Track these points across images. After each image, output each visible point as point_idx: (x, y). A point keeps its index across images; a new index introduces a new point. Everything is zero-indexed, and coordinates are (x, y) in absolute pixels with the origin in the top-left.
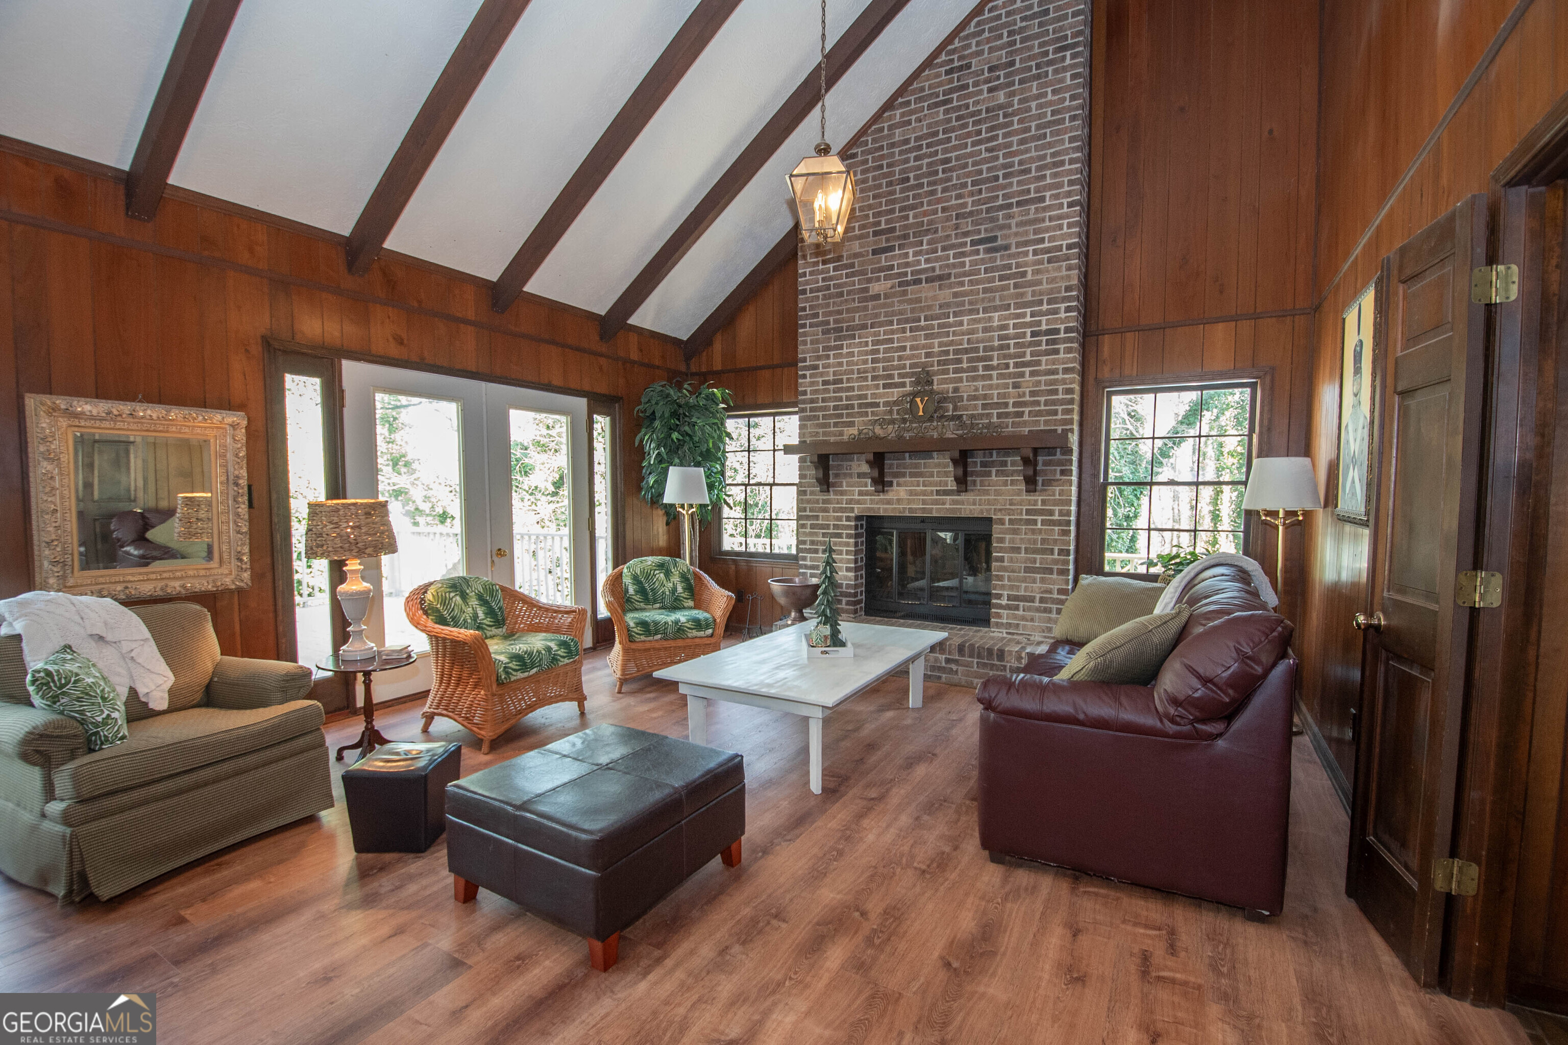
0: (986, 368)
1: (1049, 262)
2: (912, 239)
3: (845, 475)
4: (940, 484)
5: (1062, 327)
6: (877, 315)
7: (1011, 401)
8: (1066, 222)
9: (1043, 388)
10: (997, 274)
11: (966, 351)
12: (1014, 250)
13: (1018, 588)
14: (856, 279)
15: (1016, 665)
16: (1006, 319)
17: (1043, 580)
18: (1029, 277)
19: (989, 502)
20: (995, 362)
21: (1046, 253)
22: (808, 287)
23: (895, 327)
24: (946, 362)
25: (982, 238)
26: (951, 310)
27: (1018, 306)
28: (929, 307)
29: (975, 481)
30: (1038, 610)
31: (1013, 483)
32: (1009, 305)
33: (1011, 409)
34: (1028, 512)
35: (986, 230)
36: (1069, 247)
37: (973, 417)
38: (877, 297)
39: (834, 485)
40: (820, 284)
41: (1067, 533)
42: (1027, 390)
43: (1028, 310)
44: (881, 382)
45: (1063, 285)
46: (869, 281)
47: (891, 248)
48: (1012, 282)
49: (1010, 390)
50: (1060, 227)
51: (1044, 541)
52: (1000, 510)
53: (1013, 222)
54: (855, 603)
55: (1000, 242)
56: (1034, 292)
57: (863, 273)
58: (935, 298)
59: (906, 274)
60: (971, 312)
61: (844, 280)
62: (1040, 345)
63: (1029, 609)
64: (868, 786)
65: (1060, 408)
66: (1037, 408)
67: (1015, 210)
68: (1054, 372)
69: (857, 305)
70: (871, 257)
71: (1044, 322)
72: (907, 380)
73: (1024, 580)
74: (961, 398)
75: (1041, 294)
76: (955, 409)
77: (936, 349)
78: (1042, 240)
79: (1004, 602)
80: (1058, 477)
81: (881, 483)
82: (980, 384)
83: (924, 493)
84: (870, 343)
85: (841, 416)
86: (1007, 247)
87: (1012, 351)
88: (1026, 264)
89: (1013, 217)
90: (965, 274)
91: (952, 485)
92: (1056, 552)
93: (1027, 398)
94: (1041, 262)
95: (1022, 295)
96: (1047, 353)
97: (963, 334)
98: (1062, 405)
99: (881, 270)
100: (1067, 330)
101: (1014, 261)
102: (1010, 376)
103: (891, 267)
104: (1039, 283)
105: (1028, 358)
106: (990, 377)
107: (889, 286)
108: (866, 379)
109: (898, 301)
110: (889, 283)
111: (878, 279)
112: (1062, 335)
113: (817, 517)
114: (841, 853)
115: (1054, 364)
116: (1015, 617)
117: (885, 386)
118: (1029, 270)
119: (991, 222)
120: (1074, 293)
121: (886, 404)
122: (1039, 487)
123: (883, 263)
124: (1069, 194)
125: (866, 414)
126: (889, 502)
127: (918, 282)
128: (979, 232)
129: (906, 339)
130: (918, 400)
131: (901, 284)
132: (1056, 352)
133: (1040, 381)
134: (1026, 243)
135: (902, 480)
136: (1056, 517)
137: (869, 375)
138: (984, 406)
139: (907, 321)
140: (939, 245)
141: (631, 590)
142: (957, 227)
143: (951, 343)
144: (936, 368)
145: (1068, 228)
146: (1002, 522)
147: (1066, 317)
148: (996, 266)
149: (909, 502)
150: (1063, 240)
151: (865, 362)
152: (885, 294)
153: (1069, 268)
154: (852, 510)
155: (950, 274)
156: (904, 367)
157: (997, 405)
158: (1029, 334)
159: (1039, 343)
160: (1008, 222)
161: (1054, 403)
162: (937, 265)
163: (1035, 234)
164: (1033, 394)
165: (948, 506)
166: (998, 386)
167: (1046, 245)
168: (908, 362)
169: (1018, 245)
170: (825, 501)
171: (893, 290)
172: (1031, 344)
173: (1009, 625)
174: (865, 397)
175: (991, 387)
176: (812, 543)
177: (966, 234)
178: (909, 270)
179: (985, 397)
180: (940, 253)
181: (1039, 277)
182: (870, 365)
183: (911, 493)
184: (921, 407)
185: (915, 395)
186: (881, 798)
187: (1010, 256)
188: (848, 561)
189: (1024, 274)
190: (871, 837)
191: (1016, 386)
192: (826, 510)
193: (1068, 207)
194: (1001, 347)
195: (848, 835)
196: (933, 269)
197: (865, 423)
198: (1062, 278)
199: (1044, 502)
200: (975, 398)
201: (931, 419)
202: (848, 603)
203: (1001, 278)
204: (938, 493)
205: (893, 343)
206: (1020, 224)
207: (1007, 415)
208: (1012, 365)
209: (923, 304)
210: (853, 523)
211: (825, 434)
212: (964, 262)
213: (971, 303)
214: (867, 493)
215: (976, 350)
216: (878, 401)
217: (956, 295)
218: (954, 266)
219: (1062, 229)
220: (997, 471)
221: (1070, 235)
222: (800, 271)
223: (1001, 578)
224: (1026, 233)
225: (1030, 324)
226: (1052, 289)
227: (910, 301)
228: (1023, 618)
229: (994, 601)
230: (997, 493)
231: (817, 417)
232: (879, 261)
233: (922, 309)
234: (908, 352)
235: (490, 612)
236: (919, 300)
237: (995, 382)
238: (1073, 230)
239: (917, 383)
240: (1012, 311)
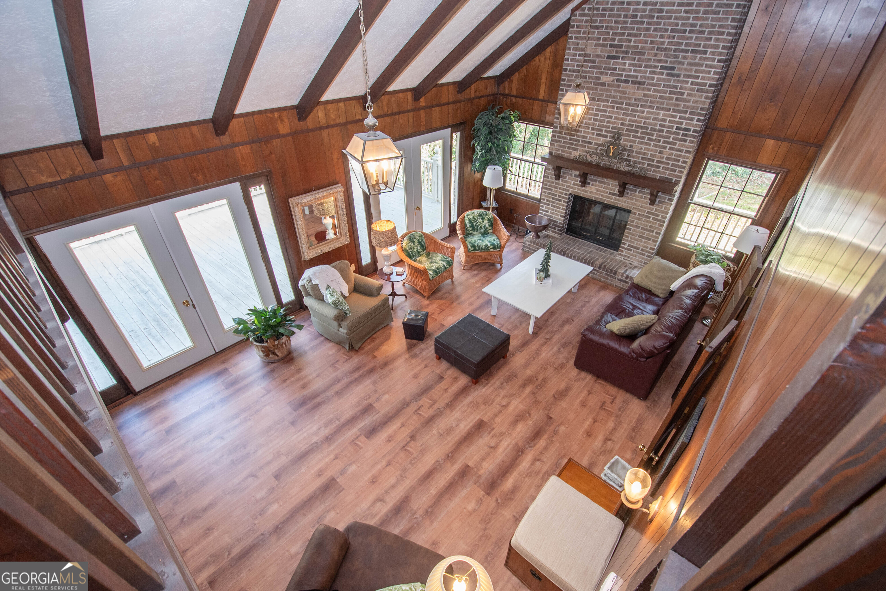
0: (649, 139)
1: (697, 91)
2: (630, 55)
3: (568, 174)
4: (612, 189)
5: (692, 129)
6: (601, 95)
7: (656, 159)
8: (713, 70)
9: (673, 157)
10: (669, 89)
11: (642, 128)
12: (681, 78)
13: (634, 243)
14: (595, 70)
15: (620, 278)
16: (666, 116)
17: (645, 242)
18: (685, 96)
19: (632, 204)
20: (654, 138)
21: (698, 85)
22: (568, 68)
23: (609, 104)
24: (630, 131)
25: (668, 66)
26: (640, 103)
27: (675, 111)
28: (630, 99)
29: (628, 193)
30: (639, 253)
31: (645, 198)
32: (670, 109)
33: (655, 163)
34: (648, 212)
35: (671, 62)
36: (710, 85)
37: (636, 162)
38: (603, 84)
39: (563, 177)
40: (575, 68)
41: (662, 226)
42: (665, 156)
43: (679, 115)
44: (596, 132)
45: (701, 106)
46: (602, 73)
47: (617, 58)
48: (675, 96)
49: (657, 154)
50: (709, 72)
51: (651, 226)
52: (636, 208)
53: (686, 62)
54: (561, 231)
55: (675, 72)
56: (684, 105)
57: (599, 68)
58: (634, 94)
59: (622, 75)
60: (650, 107)
61: (588, 69)
62: (679, 135)
63: (636, 252)
64: (547, 333)
65: (678, 169)
66: (667, 166)
67: (689, 54)
68: (681, 151)
69: (592, 86)
70: (605, 59)
71: (684, 124)
72: (609, 135)
73: (637, 240)
74: (633, 151)
75: (688, 108)
76: (628, 156)
77: (627, 122)
78: (697, 77)
79: (626, 246)
80: (666, 201)
81: (584, 183)
82: (644, 146)
83: (603, 192)
84: (595, 110)
85: (572, 144)
86: (678, 76)
87: (664, 134)
88: (685, 89)
89: (687, 59)
90: (652, 85)
91: (616, 192)
92: (655, 232)
93: (664, 160)
94: (693, 90)
95: (678, 105)
96: (681, 140)
97: (643, 118)
98: (679, 168)
99: (609, 69)
100: (694, 131)
101: (680, 85)
102: (660, 147)
103: (615, 69)
104: (689, 101)
105: (671, 140)
106: (650, 145)
107: (612, 80)
108: (588, 128)
109: (615, 90)
110: (612, 78)
111: (607, 74)
112: (691, 133)
113: (552, 190)
114: (534, 359)
115: (682, 147)
116: (629, 254)
117: (597, 135)
118: (686, 92)
119: (674, 58)
120: (704, 112)
121: (596, 144)
122: (657, 203)
123: (611, 66)
124: (720, 54)
125: (585, 147)
126: (586, 192)
127: (627, 82)
128: (666, 62)
129: (613, 113)
130: (611, 147)
131: (618, 80)
132: (685, 141)
133: (673, 154)
134: (689, 76)
135: (594, 183)
136: (660, 218)
137: (591, 127)
138: (643, 158)
139: (616, 103)
140: (644, 63)
141: (468, 226)
142: (656, 55)
143: (635, 121)
144: (624, 132)
145: (714, 74)
146: (635, 213)
147: (696, 124)
148: (670, 85)
149: (596, 194)
150: (709, 80)
151: (590, 119)
152: (608, 84)
153: (706, 98)
154: (568, 191)
155: (645, 82)
156: (609, 127)
157: (649, 160)
158: (675, 128)
159: (678, 134)
160: (683, 60)
161: (676, 166)
162: (639, 75)
163: (695, 72)
164: (667, 159)
165: (613, 200)
166: (652, 150)
167: (699, 81)
168: (611, 125)
169: (685, 76)
170: (556, 184)
171: (613, 83)
172: (674, 133)
173: (625, 256)
174: (586, 137)
175: (648, 150)
176: (547, 200)
177: (660, 61)
178: (624, 73)
179: (644, 154)
180: (642, 68)
181: (690, 98)
182: (592, 121)
183: (597, 190)
184: (612, 151)
185: (611, 143)
186: (550, 339)
187: (679, 81)
188: (562, 213)
189: (682, 94)
190: (544, 354)
191: (661, 152)
192: (556, 188)
193: (718, 62)
194: (660, 131)
195: (538, 352)
196: (637, 77)
197: (583, 151)
198: (701, 102)
199: (656, 210)
200: (639, 153)
201: (615, 158)
202: (558, 230)
203: (671, 93)
204: (610, 193)
205: (606, 113)
206: (689, 64)
207: (652, 166)
208: (662, 141)
209: (627, 96)
210: (568, 197)
211: (562, 151)
212: (654, 77)
213: (651, 102)
214: (577, 185)
215: (647, 128)
216: (592, 141)
217: (645, 95)
218: (648, 78)
219: (710, 74)
220: (640, 191)
221: (713, 79)
222: (566, 57)
223: (627, 237)
224: (691, 70)
225: (678, 123)
226: (694, 107)
227: (621, 92)
228: (632, 255)
229: (622, 245)
230: (637, 200)
231: (560, 142)
232: (609, 64)
233: (625, 98)
234: (613, 120)
235: (422, 246)
236: (625, 93)
237: (651, 147)
238: (716, 76)
239: (613, 137)
240: (671, 113)
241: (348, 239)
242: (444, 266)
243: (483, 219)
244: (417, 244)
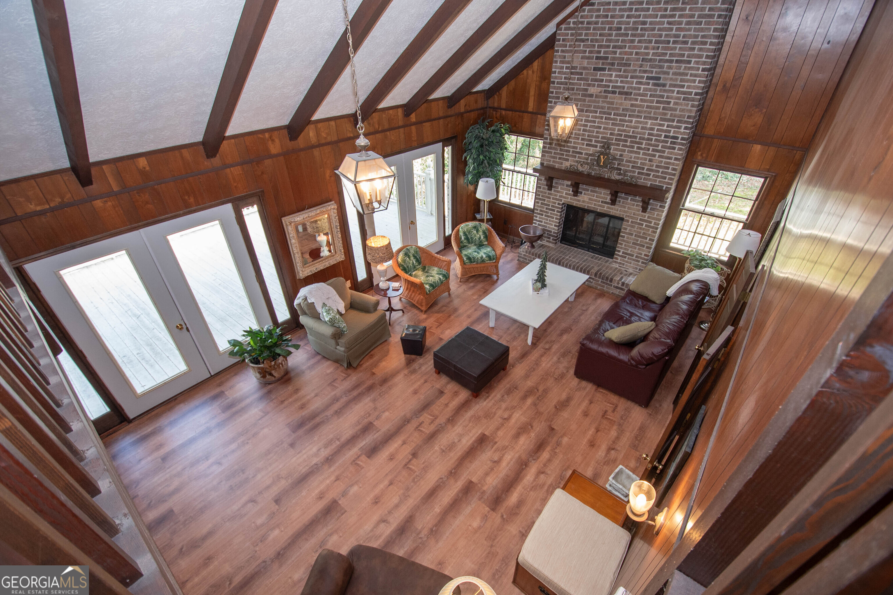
0: (638, 148)
1: (683, 100)
2: (616, 67)
3: (560, 184)
4: (604, 198)
5: (680, 136)
6: (590, 106)
7: (646, 168)
8: (698, 79)
9: (663, 165)
10: (655, 99)
11: (630, 137)
12: (667, 88)
13: (628, 250)
14: (583, 82)
15: (616, 285)
16: (654, 125)
17: (639, 249)
18: (671, 105)
19: (624, 212)
20: (643, 146)
21: (684, 94)
22: (556, 80)
23: (598, 115)
24: (619, 140)
25: (653, 77)
26: (628, 113)
27: (662, 119)
28: (618, 109)
29: (620, 201)
30: (634, 260)
31: (637, 205)
32: (658, 118)
33: (645, 171)
34: (641, 220)
35: (656, 72)
36: (696, 94)
37: (626, 171)
38: (591, 96)
39: (555, 187)
40: (563, 80)
41: (655, 232)
42: (655, 164)
43: (666, 123)
44: (586, 142)
45: (687, 114)
46: (589, 85)
47: (604, 69)
48: (662, 105)
49: (647, 162)
50: (694, 81)
51: (644, 233)
52: (628, 216)
53: (671, 71)
54: (555, 240)
55: (661, 81)
56: (671, 114)
57: (587, 80)
58: (621, 104)
59: (609, 86)
60: (638, 117)
61: (576, 81)
62: (667, 143)
63: (631, 259)
64: (547, 342)
65: (668, 177)
66: (657, 174)
67: (674, 64)
68: (670, 158)
69: (580, 97)
70: (592, 71)
71: (672, 132)
72: (599, 145)
73: (631, 247)
74: (623, 160)
75: (675, 116)
76: (619, 164)
77: (616, 132)
78: (683, 86)
79: (621, 254)
80: (658, 207)
81: (576, 193)
82: (633, 155)
83: (596, 201)
84: (584, 121)
85: (563, 155)
86: (664, 85)
87: (653, 142)
88: (672, 98)
89: (672, 69)
90: (639, 95)
91: (608, 200)
92: (648, 239)
93: (654, 168)
94: (679, 98)
95: (665, 114)
96: (669, 148)
97: (631, 128)
98: (669, 175)
99: (596, 80)
100: (682, 139)
101: (666, 94)
102: (649, 155)
103: (602, 81)
104: (676, 110)
105: (660, 148)
106: (639, 153)
107: (599, 91)
108: (578, 139)
109: (602, 101)
110: (600, 89)
111: (594, 86)
112: (679, 141)
113: (544, 200)
114: (534, 369)
115: (671, 154)
116: (624, 261)
117: (587, 145)
118: (672, 101)
119: (660, 68)
120: (691, 120)
121: (586, 154)
122: (648, 210)
123: (598, 77)
124: (704, 63)
125: (575, 157)
126: (579, 201)
127: (614, 92)
128: (652, 72)
129: (602, 123)
130: (602, 157)
131: (605, 91)
132: (674, 148)
133: (662, 161)
134: (675, 86)
135: (586, 192)
136: (652, 225)
137: (580, 137)
138: (633, 167)
139: (604, 113)
140: (630, 74)
141: (463, 238)
142: (641, 66)
143: (624, 131)
144: (614, 142)
145: (699, 83)
146: (628, 221)
147: (684, 132)
148: (657, 95)
149: (588, 203)
150: (694, 89)
151: (580, 130)
152: (596, 95)
153: (693, 106)
154: (561, 200)
155: (632, 93)
156: (598, 137)
157: (639, 168)
158: (663, 136)
159: (667, 142)
160: (668, 70)
161: (666, 173)
162: (626, 85)
163: (681, 81)
164: (657, 166)
165: (606, 209)
166: (641, 159)
167: (685, 89)
168: (601, 135)
169: (671, 85)
170: (549, 194)
171: (600, 94)
172: (663, 141)
173: (620, 263)
174: (576, 148)
175: (638, 158)
176: (541, 211)
177: (645, 72)
178: (611, 84)
179: (634, 162)
180: (629, 79)
181: (676, 107)
182: (581, 132)
183: (590, 199)
184: (602, 160)
185: (602, 153)
186: (549, 349)
187: (665, 91)
188: (556, 222)
189: (669, 103)
190: (544, 365)
191: (650, 160)
192: (549, 198)
193: (702, 71)
194: (648, 139)
195: (537, 363)
196: (624, 87)
197: (574, 161)
198: (688, 110)
199: (649, 217)
200: (630, 162)
201: (606, 167)
202: (553, 240)
203: (658, 102)
204: (602, 202)
205: (595, 123)
206: (674, 74)
207: (642, 174)
208: (651, 150)
209: (614, 106)
210: (561, 207)
211: (554, 162)
212: (640, 88)
213: (639, 112)
214: (569, 194)
215: (635, 137)
216: (582, 151)
217: (632, 105)
218: (635, 88)
219: (695, 83)
220: (631, 199)
221: (698, 88)
222: (553, 70)
223: (621, 244)
224: (676, 80)
225: (666, 131)
226: (681, 115)
227: (609, 103)
228: (627, 262)
229: (616, 253)
230: (629, 208)
231: (551, 153)
232: (596, 75)
233: (613, 109)
234: (602, 130)
236: (612, 103)
237: (641, 156)
238: (701, 85)
239: (603, 147)
240: (658, 121)
241: (343, 256)
242: (440, 279)
243: (478, 231)
244: (412, 258)
